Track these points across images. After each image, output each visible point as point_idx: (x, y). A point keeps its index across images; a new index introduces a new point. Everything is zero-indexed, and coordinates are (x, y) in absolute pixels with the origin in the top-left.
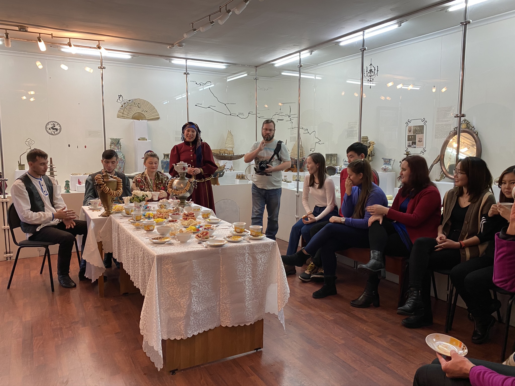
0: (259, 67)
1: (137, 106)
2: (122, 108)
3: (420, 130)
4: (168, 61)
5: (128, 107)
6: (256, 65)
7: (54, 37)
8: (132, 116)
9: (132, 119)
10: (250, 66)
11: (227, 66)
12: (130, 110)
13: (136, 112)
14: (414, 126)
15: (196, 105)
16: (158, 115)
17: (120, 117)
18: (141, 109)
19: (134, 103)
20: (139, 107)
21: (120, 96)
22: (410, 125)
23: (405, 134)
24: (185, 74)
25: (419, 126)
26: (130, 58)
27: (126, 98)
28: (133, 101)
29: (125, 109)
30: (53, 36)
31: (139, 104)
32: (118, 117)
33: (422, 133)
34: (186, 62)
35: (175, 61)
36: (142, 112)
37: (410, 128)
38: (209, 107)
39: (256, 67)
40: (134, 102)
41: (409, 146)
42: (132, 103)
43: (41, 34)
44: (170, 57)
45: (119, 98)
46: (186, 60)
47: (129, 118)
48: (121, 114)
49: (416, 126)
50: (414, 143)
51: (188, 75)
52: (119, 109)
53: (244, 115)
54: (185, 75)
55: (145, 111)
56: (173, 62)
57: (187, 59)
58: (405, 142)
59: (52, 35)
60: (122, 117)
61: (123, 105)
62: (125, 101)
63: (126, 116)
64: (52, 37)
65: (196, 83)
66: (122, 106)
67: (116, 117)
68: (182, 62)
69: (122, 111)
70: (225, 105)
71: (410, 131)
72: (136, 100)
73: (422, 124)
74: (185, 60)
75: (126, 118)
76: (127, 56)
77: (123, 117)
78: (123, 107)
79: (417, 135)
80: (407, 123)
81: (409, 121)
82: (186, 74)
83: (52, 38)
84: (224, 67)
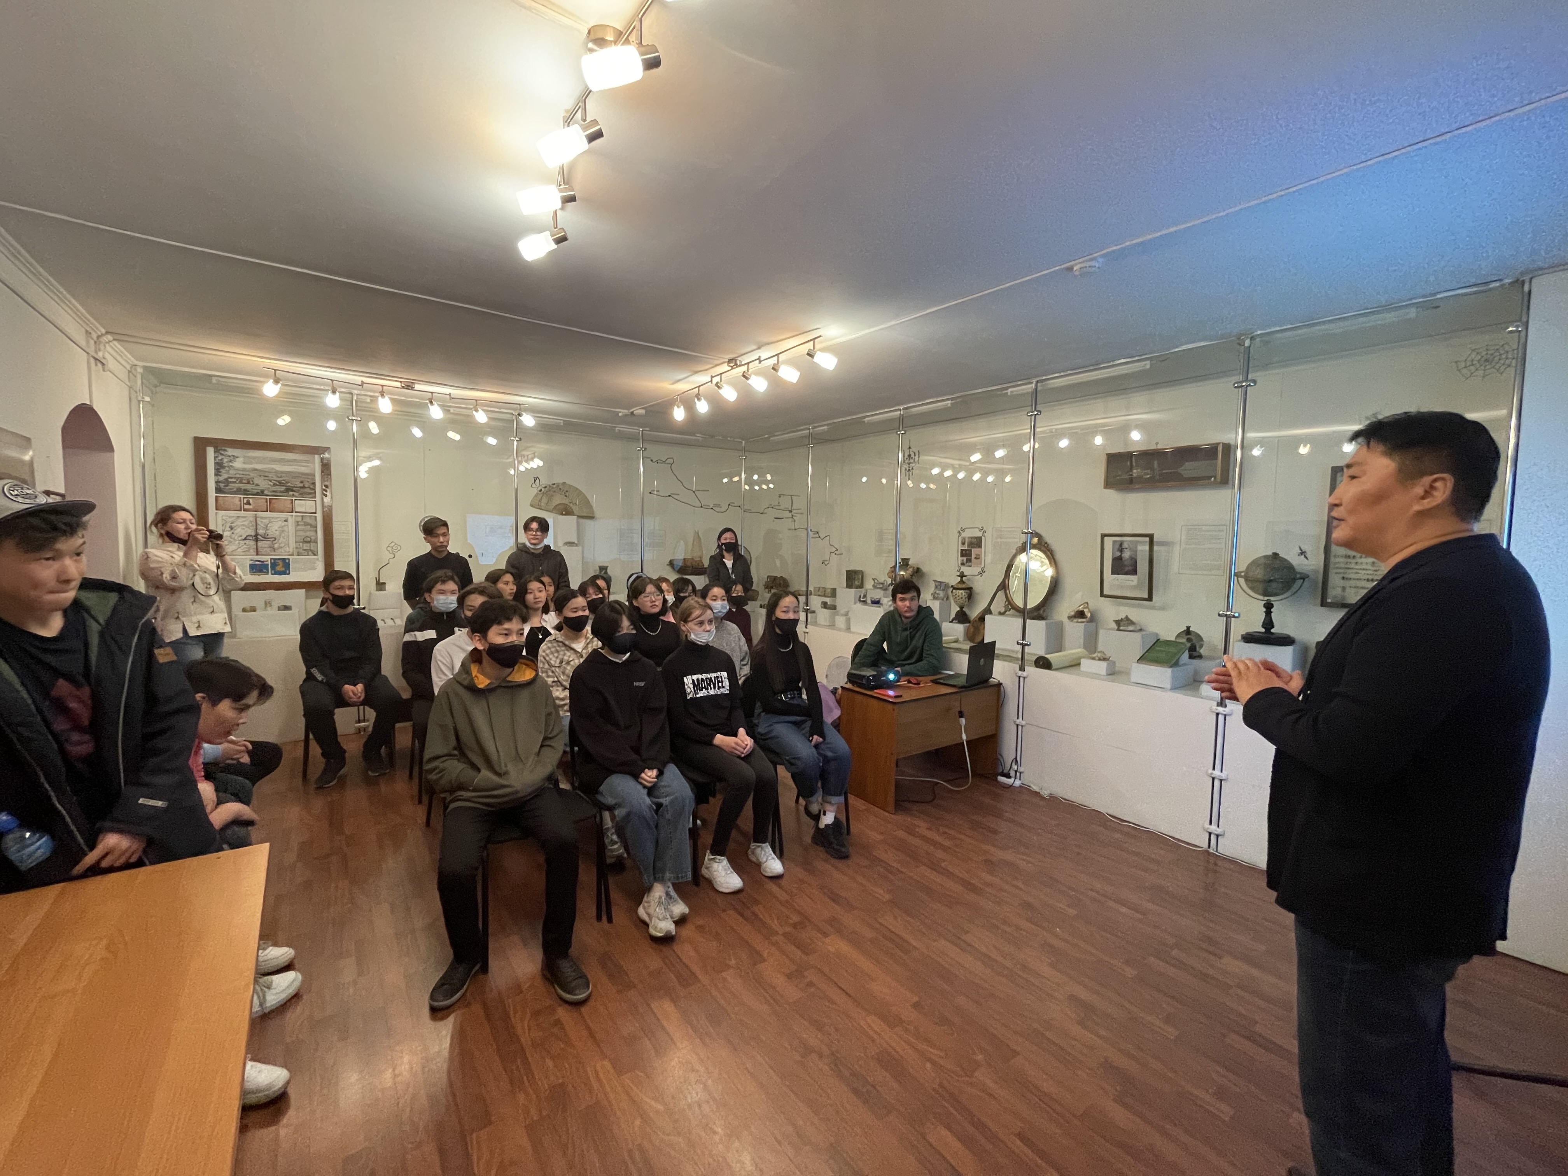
3: (977, 542)
7: (453, 398)
8: (552, 508)
14: (969, 537)
16: (593, 513)
19: (561, 489)
21: (535, 479)
22: (963, 535)
23: (955, 548)
25: (976, 538)
28: (555, 486)
30: (452, 396)
33: (980, 547)
37: (964, 539)
38: (669, 496)
40: (561, 487)
41: (963, 564)
43: (435, 394)
49: (972, 538)
50: (969, 561)
53: (721, 507)
58: (955, 558)
59: (450, 395)
62: (544, 485)
65: (652, 460)
70: (694, 492)
71: (963, 544)
72: (564, 486)
73: (979, 534)
79: (973, 550)
80: (959, 532)
81: (963, 530)
83: (451, 399)
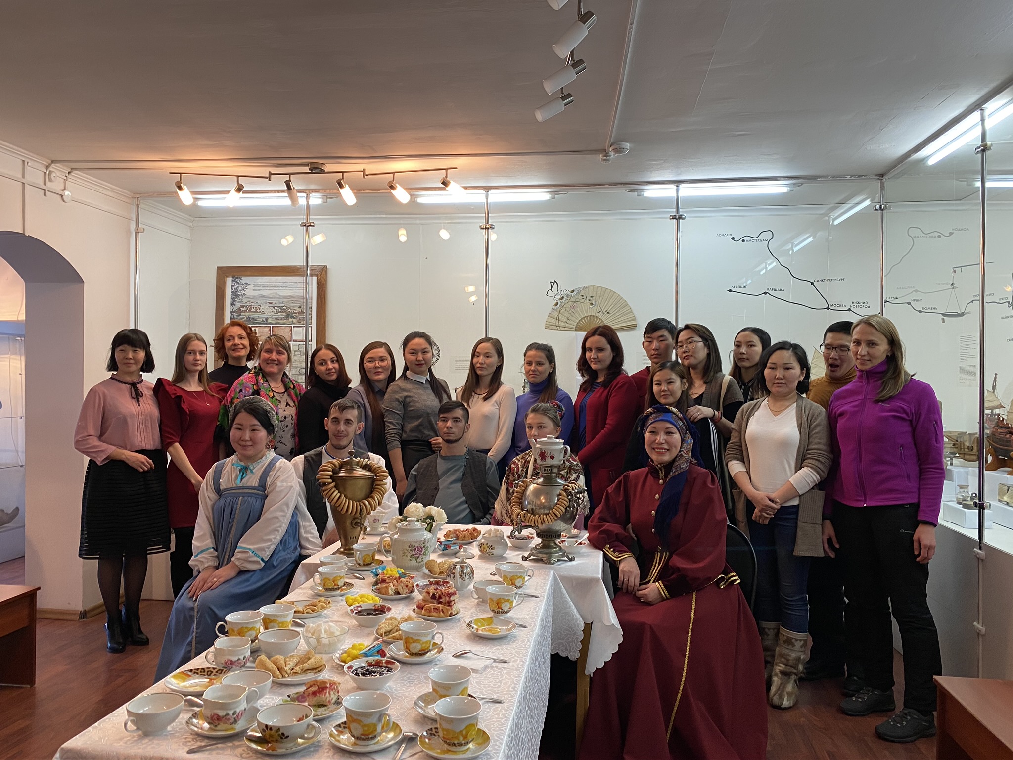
0: (890, 175)
1: (588, 301)
2: (555, 307)
4: (636, 193)
5: (568, 306)
6: (880, 172)
7: (367, 175)
8: (575, 324)
9: (576, 330)
10: (860, 176)
11: (793, 185)
12: (573, 310)
13: (586, 315)
15: (730, 291)
16: (635, 319)
17: (551, 327)
18: (595, 307)
19: (582, 296)
20: (592, 304)
21: (553, 283)
24: (674, 217)
26: (548, 199)
27: (565, 287)
28: (579, 292)
29: (563, 310)
30: (367, 173)
31: (592, 297)
32: (547, 327)
34: (677, 191)
35: (652, 192)
36: (597, 315)
38: (765, 293)
39: (882, 175)
40: (582, 293)
42: (576, 296)
43: (345, 174)
44: (635, 185)
45: (552, 287)
46: (677, 186)
47: (570, 329)
48: (554, 321)
51: (681, 220)
52: (549, 310)
53: (869, 307)
54: (675, 221)
55: (604, 312)
56: (646, 194)
57: (678, 182)
59: (363, 171)
60: (555, 328)
61: (559, 302)
62: (562, 293)
63: (564, 324)
64: (365, 175)
65: (733, 238)
66: (557, 304)
67: (544, 327)
68: (667, 192)
69: (556, 314)
70: (812, 284)
72: (587, 290)
74: (673, 186)
75: (563, 329)
76: (542, 195)
77: (558, 327)
78: (558, 306)
82: (676, 219)
83: (364, 177)
84: (785, 190)
